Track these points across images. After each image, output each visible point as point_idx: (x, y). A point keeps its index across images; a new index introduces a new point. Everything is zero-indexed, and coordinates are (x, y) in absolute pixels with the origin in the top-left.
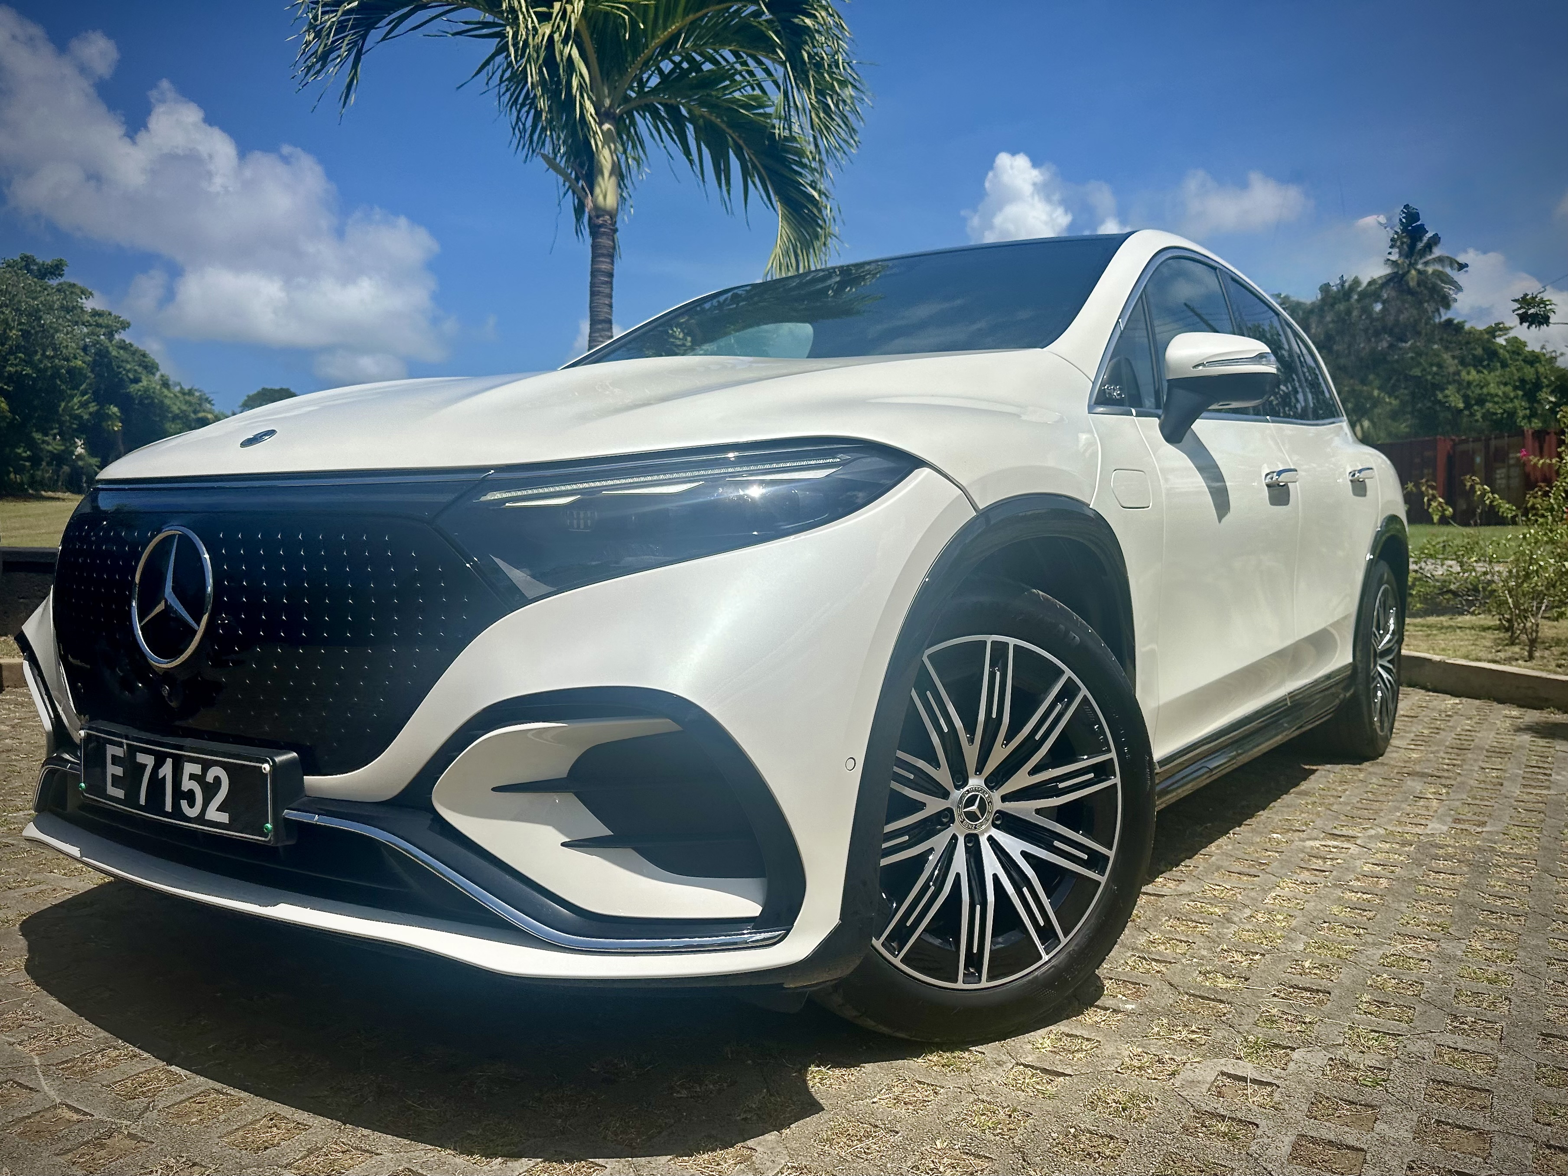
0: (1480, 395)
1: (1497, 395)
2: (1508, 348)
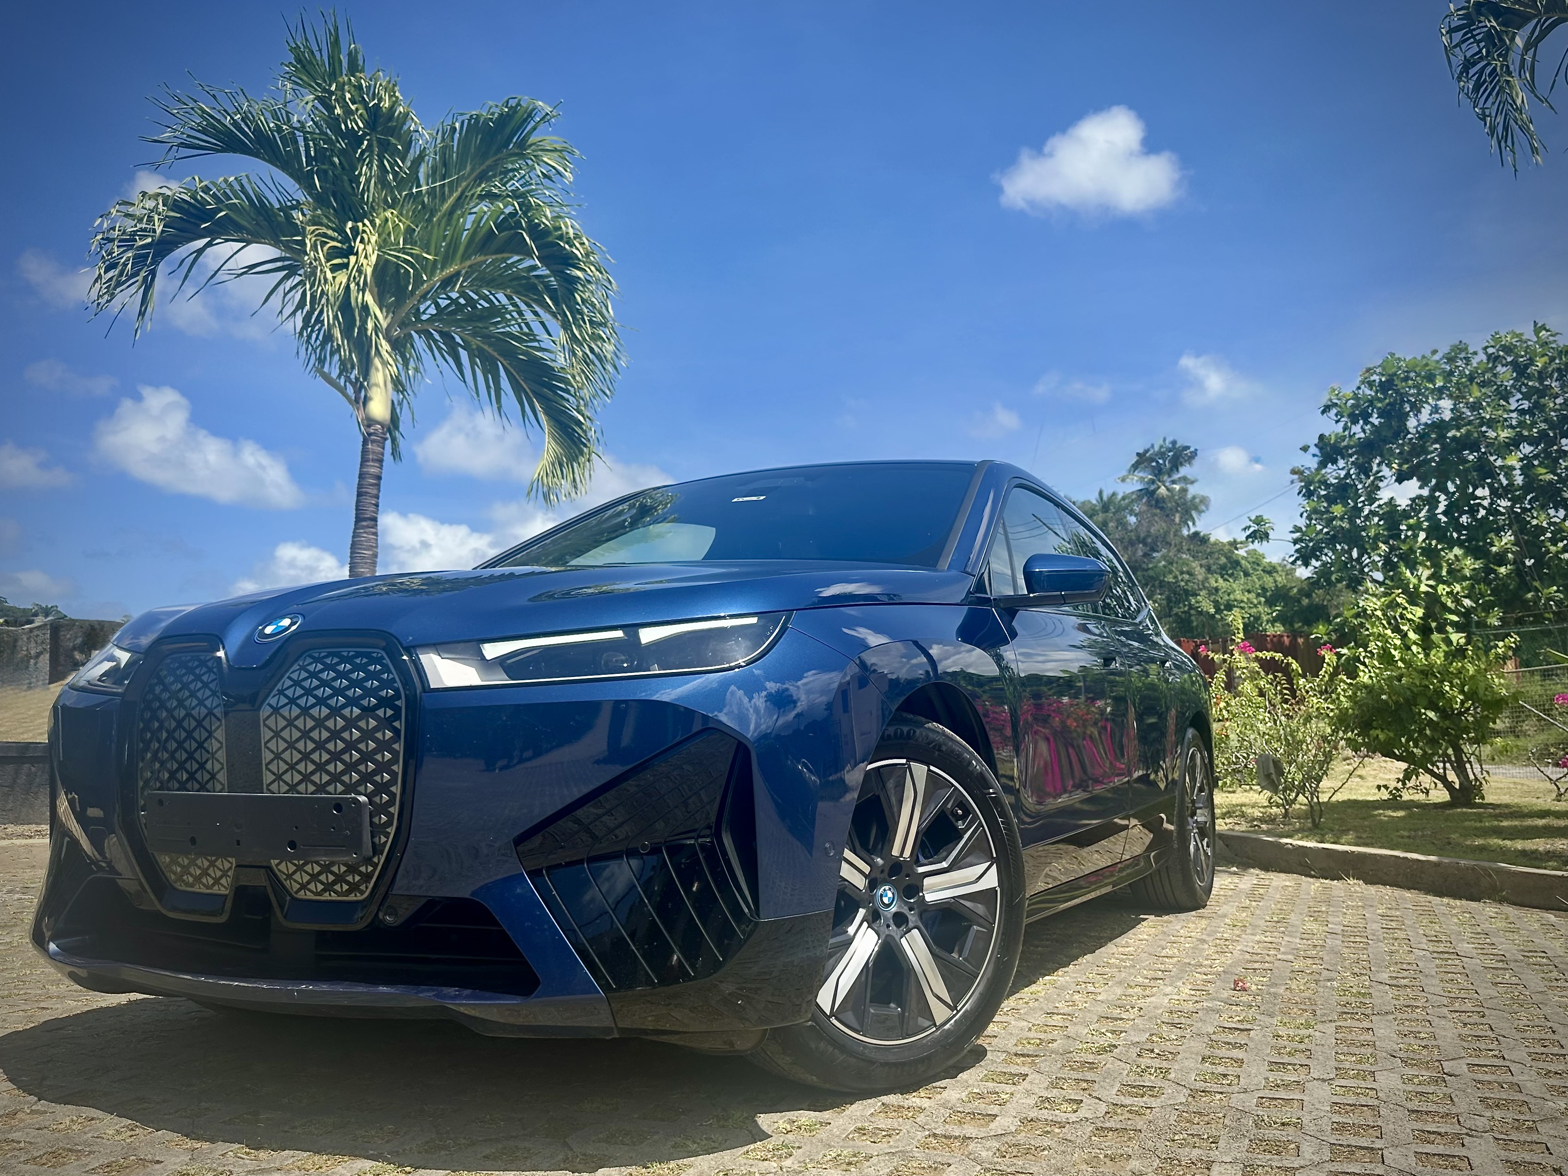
0: (1228, 601)
1: (1242, 601)
2: (1251, 560)
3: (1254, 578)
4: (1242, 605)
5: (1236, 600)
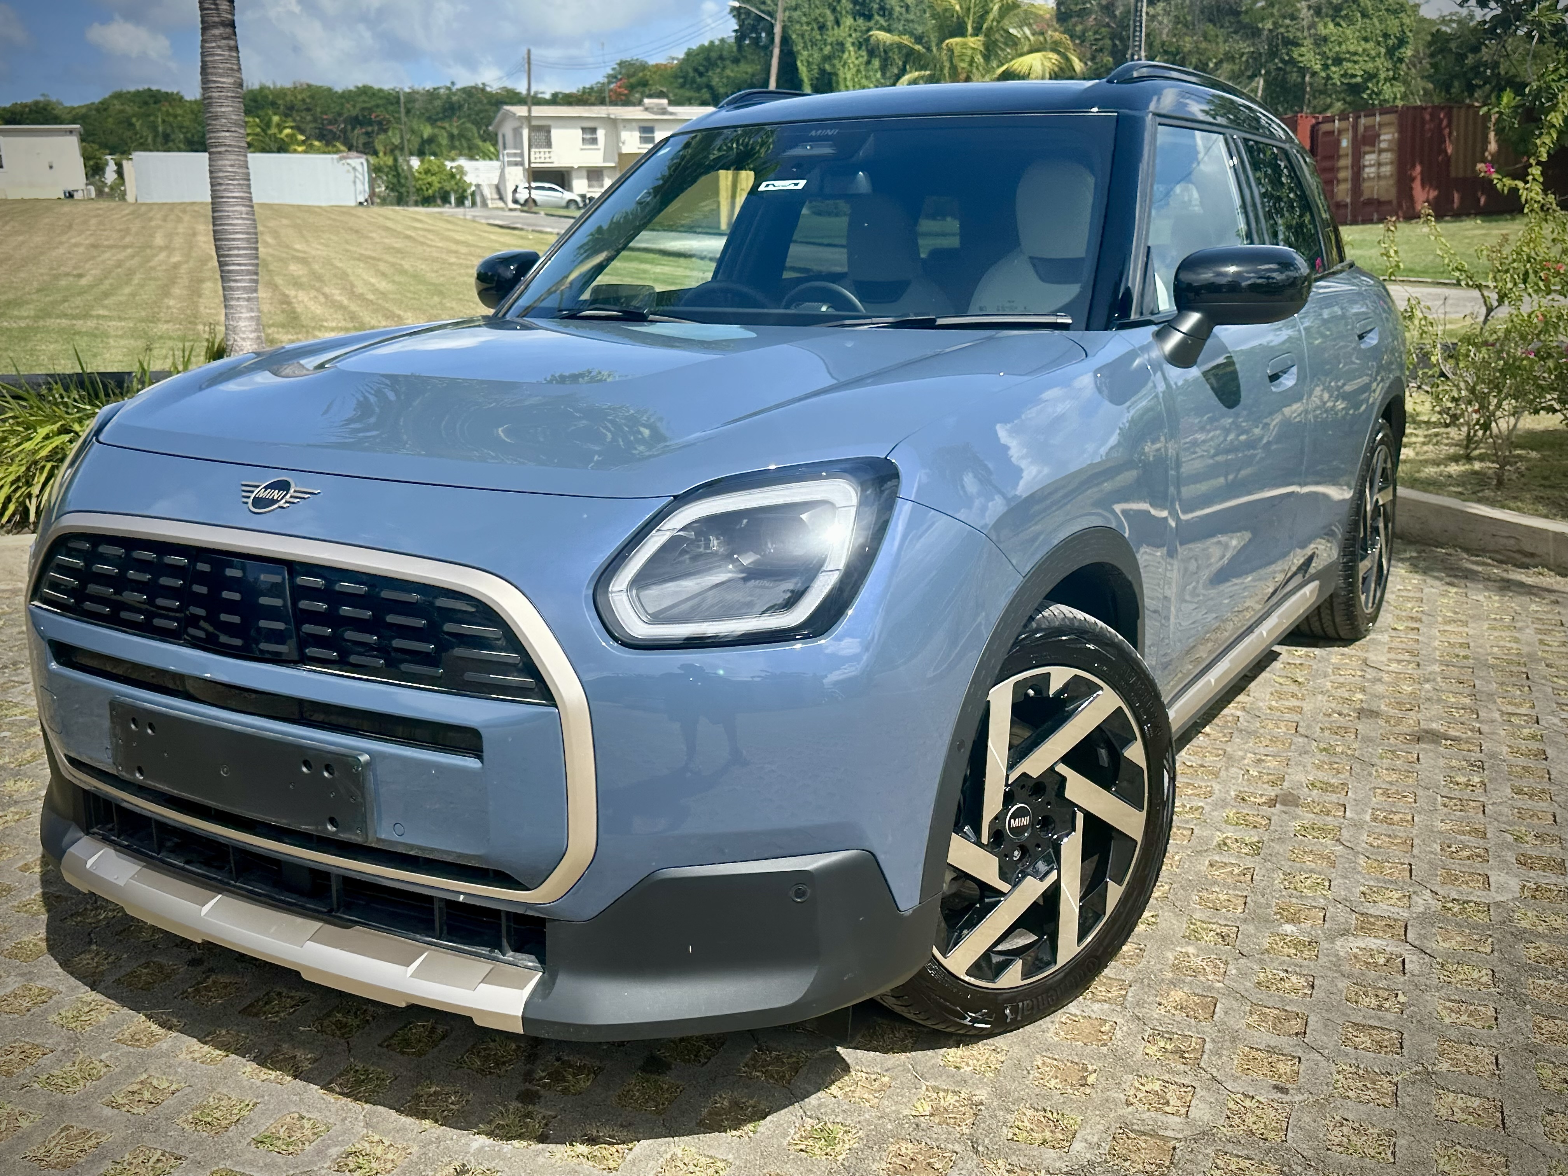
3: (1375, 20)
4: (1356, 58)
5: (1349, 52)
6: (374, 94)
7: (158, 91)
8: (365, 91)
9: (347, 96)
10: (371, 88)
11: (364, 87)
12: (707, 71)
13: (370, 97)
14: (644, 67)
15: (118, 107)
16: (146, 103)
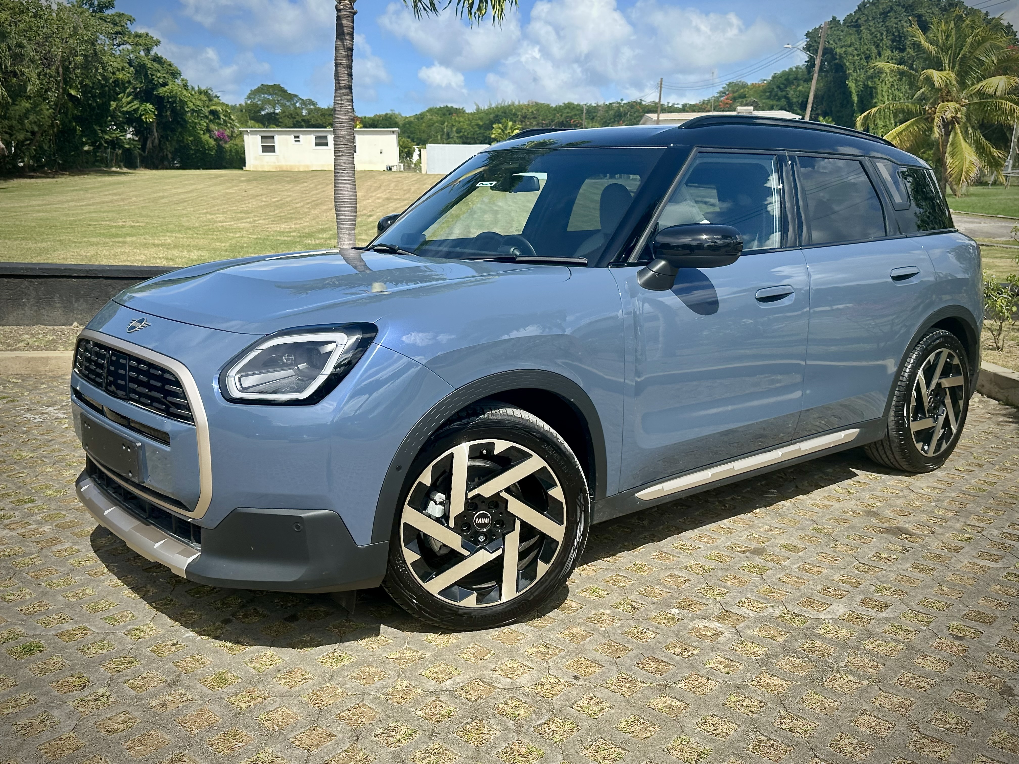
6: (574, 108)
7: (452, 107)
8: (569, 106)
9: (559, 109)
10: (573, 104)
11: (569, 103)
12: (786, 87)
13: (572, 110)
14: (744, 86)
15: (429, 117)
16: (444, 115)
